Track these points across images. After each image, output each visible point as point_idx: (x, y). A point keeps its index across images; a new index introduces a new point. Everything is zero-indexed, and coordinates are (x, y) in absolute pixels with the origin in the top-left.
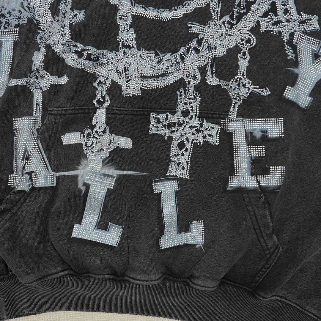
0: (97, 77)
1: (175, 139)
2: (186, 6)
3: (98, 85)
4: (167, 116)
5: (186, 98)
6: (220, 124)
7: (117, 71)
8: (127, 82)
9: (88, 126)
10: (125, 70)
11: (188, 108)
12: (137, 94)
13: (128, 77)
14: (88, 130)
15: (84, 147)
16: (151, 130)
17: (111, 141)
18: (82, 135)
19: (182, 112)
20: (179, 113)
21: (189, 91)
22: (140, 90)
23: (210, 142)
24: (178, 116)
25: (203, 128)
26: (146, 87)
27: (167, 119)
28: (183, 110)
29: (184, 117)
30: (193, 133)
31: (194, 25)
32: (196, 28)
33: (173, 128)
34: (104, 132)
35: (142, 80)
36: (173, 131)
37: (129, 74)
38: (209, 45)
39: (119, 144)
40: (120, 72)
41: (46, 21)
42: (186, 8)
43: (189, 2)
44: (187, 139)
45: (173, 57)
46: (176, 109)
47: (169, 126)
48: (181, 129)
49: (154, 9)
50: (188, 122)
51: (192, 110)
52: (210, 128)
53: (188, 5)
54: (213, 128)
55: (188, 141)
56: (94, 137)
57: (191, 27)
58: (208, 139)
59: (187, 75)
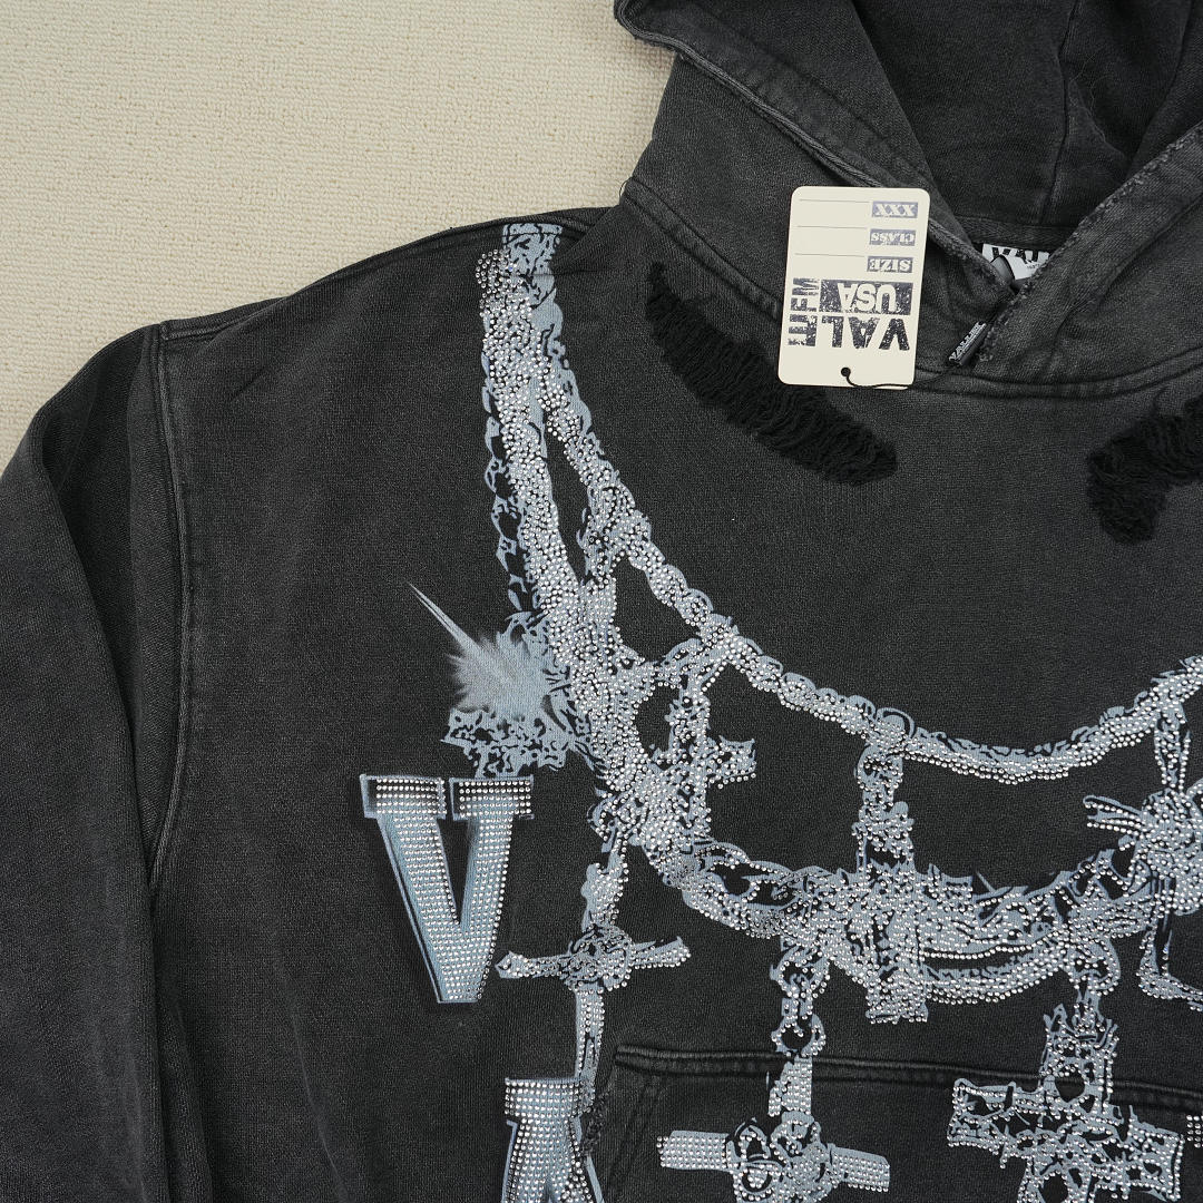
0: (783, 949)
1: (1032, 1167)
2: (1080, 745)
3: (787, 979)
4: (1010, 1090)
5: (1073, 1035)
6: (1181, 1129)
7: (849, 935)
8: (884, 976)
9: (754, 1119)
10: (873, 934)
11: (1077, 1069)
12: (915, 1017)
13: (887, 960)
14: (751, 1130)
15: (738, 1188)
16: (954, 1136)
17: (823, 1166)
18: (731, 1144)
19: (1058, 1082)
20: (1050, 1086)
21: (1082, 1015)
22: (924, 1008)
23: (1153, 1192)
24: (1045, 1095)
25: (1129, 1141)
26: (945, 997)
27: (1008, 1103)
28: (1062, 1074)
29: (1067, 1099)
30: (1094, 1155)
31: (1105, 804)
32: (1110, 816)
33: (1027, 1132)
34: (805, 1141)
35: (931, 974)
36: (1028, 1143)
37: (888, 949)
38: (1151, 871)
39: (846, 1175)
40: (858, 941)
41: (624, 761)
42: (1079, 749)
43: (1090, 730)
44: (1075, 1173)
45: (1030, 900)
46: (1037, 1073)
47: (1016, 1126)
48: (1054, 1138)
49: (974, 745)
50: (1079, 1118)
51: (1091, 1076)
52: (1150, 1141)
53: (1088, 741)
54: (1161, 1142)
55: (1078, 1181)
56: (774, 1158)
57: (1093, 811)
58: (1147, 1180)
59: (1076, 960)
